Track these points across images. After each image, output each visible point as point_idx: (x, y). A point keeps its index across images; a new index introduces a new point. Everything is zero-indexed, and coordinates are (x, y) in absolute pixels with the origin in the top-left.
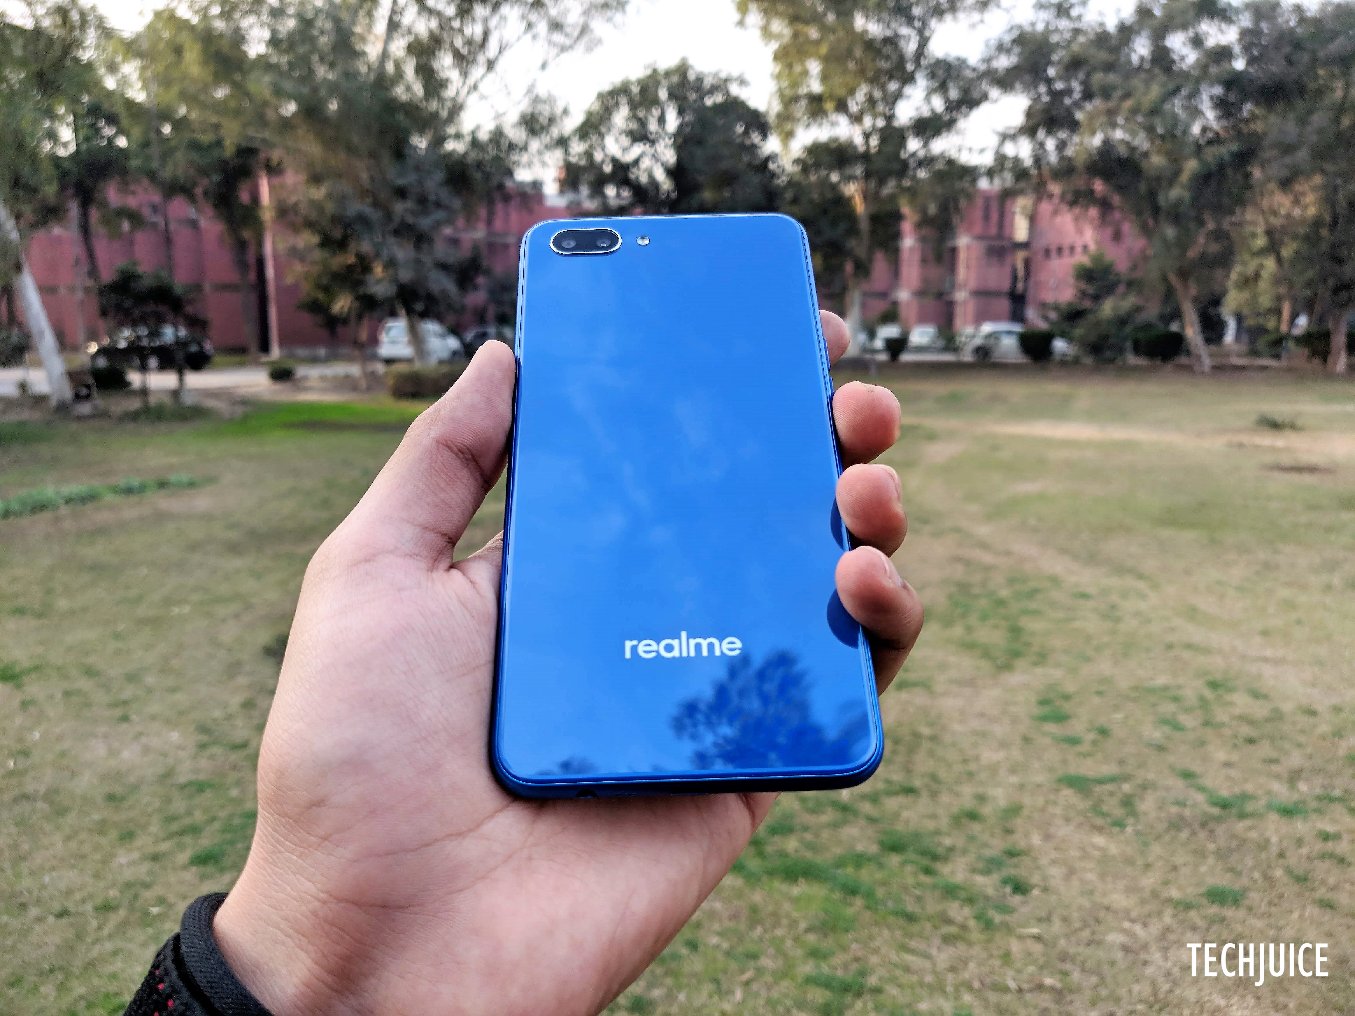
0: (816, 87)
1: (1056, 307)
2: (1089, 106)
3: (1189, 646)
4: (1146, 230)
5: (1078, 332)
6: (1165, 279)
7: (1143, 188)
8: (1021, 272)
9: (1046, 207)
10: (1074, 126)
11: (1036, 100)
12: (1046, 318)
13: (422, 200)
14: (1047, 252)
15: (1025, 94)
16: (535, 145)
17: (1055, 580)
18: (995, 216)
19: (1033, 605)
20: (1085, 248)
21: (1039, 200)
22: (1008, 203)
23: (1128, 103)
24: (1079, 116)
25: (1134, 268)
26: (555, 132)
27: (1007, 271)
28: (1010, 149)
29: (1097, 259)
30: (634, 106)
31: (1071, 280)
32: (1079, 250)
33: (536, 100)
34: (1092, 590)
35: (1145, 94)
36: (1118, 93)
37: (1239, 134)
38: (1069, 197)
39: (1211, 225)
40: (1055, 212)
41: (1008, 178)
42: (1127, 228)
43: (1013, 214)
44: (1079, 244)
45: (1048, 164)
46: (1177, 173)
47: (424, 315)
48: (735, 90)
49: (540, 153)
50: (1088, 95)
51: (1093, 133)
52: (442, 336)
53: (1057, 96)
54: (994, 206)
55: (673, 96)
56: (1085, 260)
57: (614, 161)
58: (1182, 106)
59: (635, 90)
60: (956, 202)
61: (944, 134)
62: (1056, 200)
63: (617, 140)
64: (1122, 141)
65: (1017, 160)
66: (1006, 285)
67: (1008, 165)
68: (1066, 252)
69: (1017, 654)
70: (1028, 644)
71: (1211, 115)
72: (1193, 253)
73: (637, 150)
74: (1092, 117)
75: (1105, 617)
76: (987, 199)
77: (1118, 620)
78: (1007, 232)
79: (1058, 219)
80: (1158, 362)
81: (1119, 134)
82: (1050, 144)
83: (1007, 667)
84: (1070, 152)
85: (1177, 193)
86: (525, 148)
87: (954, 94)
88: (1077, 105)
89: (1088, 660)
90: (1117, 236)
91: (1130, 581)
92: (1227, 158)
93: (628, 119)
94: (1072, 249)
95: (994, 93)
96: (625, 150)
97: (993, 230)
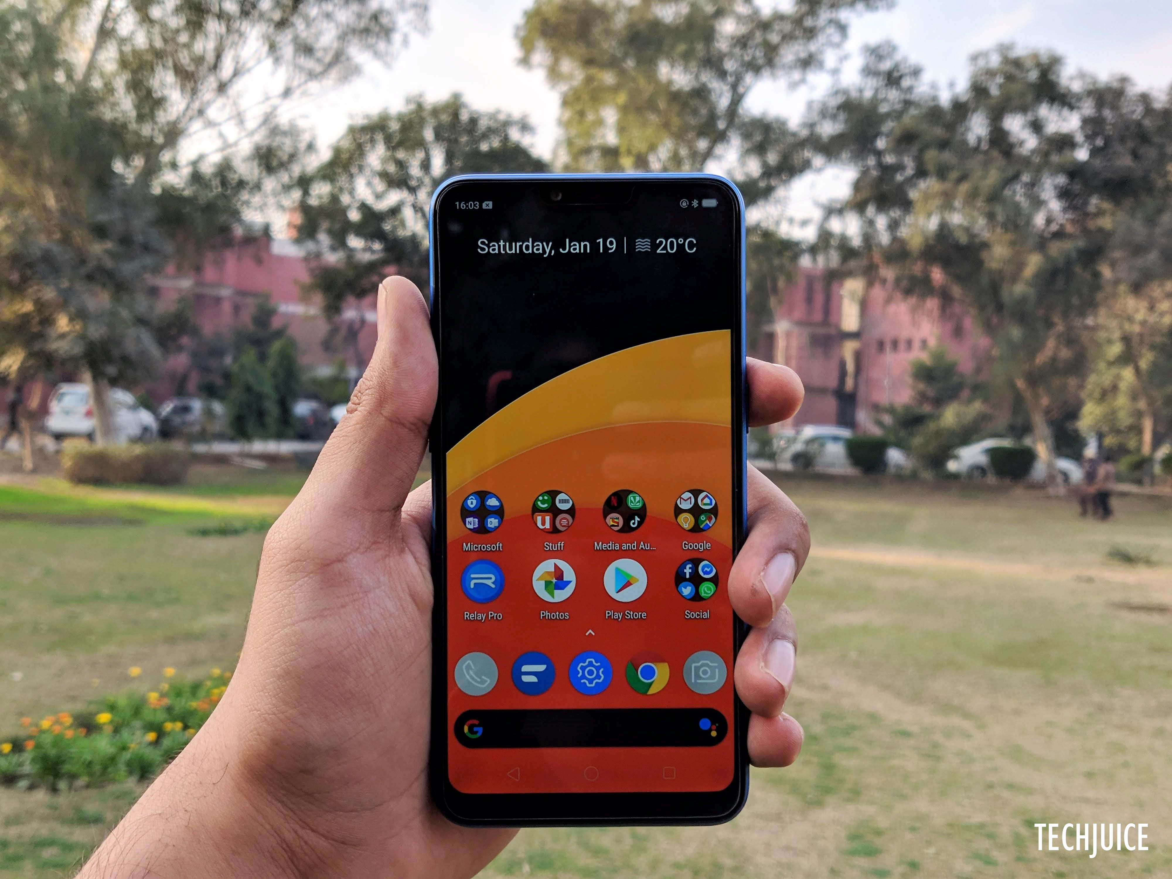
0: (611, 138)
1: (891, 410)
2: (923, 184)
3: (1011, 786)
4: (989, 328)
5: (917, 441)
6: (1012, 385)
7: (985, 280)
8: (850, 367)
9: (878, 293)
10: (907, 205)
11: (865, 173)
12: (879, 423)
13: (126, 241)
14: (881, 345)
15: (852, 165)
16: (270, 184)
17: (874, 718)
18: (819, 298)
19: (849, 742)
20: (924, 343)
21: (870, 284)
22: (835, 287)
23: (964, 187)
24: (913, 195)
25: (978, 370)
26: (296, 170)
27: (834, 365)
28: (836, 225)
29: (938, 357)
30: (392, 144)
31: (909, 380)
32: (917, 344)
33: (275, 131)
34: (914, 729)
35: (984, 177)
36: (954, 175)
37: (1086, 231)
38: (905, 283)
39: (1060, 327)
40: (888, 301)
41: (834, 259)
42: (968, 323)
43: (841, 298)
44: (917, 338)
45: (880, 245)
46: (1021, 266)
47: (114, 382)
48: (515, 135)
49: (275, 194)
50: (921, 173)
51: (929, 215)
52: (133, 408)
53: (887, 171)
54: (819, 287)
55: (438, 137)
56: (925, 357)
57: (364, 207)
58: (1025, 194)
59: (394, 126)
60: (774, 281)
61: (761, 203)
62: (890, 284)
63: (369, 184)
64: (960, 226)
65: (844, 240)
66: (833, 382)
67: (833, 242)
68: (902, 346)
69: (827, 791)
70: (841, 781)
71: (1055, 205)
72: (1041, 359)
73: (394, 197)
74: (927, 197)
75: (927, 756)
76: (810, 280)
77: (938, 759)
78: (833, 319)
79: (892, 309)
80: (1007, 481)
81: (956, 219)
82: (881, 222)
83: (818, 803)
84: (904, 232)
85: (1019, 289)
86: (258, 187)
87: (772, 158)
88: (910, 181)
89: (904, 797)
90: (958, 332)
91: (956, 721)
92: (1074, 255)
93: (384, 161)
94: (909, 343)
95: (818, 161)
96: (379, 196)
97: (818, 316)
